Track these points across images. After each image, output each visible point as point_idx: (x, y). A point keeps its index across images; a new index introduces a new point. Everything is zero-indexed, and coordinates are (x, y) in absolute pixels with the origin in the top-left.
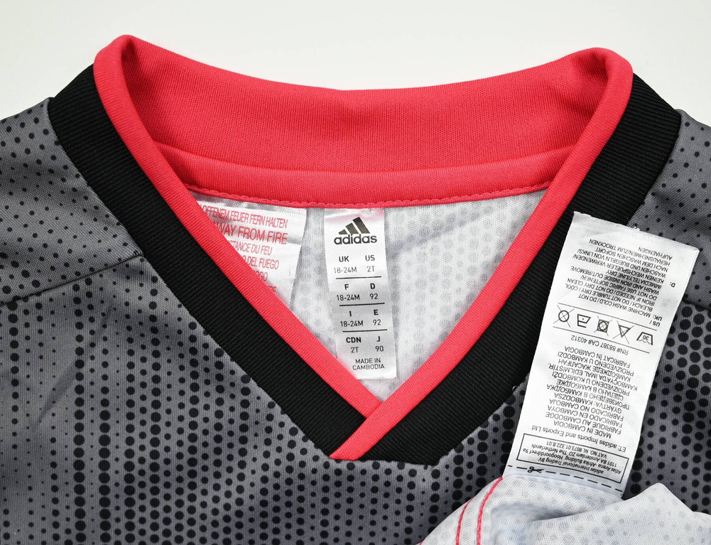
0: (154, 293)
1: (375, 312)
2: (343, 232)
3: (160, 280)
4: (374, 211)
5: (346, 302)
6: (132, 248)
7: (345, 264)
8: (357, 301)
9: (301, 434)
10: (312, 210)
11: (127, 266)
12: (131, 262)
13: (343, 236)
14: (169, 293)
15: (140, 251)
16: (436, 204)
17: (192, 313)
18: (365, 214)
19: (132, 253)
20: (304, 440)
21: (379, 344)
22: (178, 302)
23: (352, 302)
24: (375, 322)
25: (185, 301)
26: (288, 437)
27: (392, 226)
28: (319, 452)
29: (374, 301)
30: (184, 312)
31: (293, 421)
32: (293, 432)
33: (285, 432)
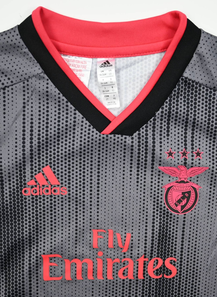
0: (47, 84)
1: (112, 87)
2: (103, 64)
3: (49, 80)
4: (112, 59)
5: (103, 85)
6: (41, 70)
7: (103, 73)
8: (106, 84)
9: (92, 127)
10: (94, 59)
11: (40, 76)
12: (41, 75)
13: (102, 65)
14: (52, 84)
15: (43, 71)
16: (131, 56)
17: (59, 90)
18: (109, 59)
19: (41, 72)
20: (93, 128)
21: (114, 97)
22: (55, 87)
23: (105, 85)
24: (112, 90)
25: (57, 86)
26: (88, 128)
27: (118, 63)
28: (97, 132)
29: (112, 84)
30: (57, 90)
31: (90, 123)
32: (89, 126)
33: (87, 126)
